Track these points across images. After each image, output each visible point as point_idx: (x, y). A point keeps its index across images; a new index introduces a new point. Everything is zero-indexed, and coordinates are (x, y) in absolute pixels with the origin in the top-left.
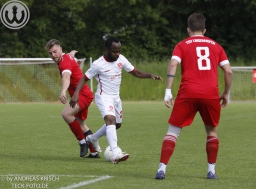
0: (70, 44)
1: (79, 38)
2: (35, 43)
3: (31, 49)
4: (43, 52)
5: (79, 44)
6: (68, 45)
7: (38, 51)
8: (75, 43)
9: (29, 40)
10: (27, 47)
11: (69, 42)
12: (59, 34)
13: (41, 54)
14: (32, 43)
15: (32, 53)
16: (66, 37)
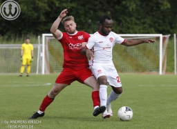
0: (156, 22)
1: (164, 16)
2: (126, 20)
3: (123, 26)
4: (132, 29)
5: (164, 22)
6: (154, 23)
7: (128, 28)
8: (161, 21)
9: (121, 19)
10: (119, 24)
11: (155, 20)
12: (147, 13)
13: (131, 31)
14: (123, 21)
15: (123, 30)
16: (153, 16)
